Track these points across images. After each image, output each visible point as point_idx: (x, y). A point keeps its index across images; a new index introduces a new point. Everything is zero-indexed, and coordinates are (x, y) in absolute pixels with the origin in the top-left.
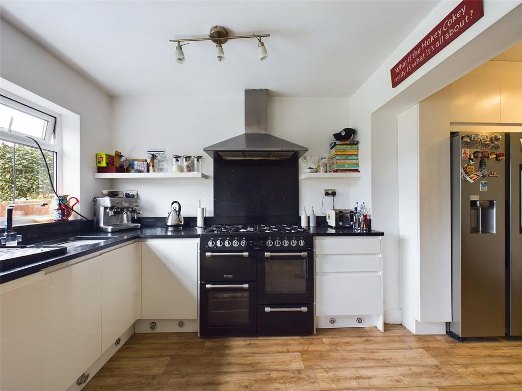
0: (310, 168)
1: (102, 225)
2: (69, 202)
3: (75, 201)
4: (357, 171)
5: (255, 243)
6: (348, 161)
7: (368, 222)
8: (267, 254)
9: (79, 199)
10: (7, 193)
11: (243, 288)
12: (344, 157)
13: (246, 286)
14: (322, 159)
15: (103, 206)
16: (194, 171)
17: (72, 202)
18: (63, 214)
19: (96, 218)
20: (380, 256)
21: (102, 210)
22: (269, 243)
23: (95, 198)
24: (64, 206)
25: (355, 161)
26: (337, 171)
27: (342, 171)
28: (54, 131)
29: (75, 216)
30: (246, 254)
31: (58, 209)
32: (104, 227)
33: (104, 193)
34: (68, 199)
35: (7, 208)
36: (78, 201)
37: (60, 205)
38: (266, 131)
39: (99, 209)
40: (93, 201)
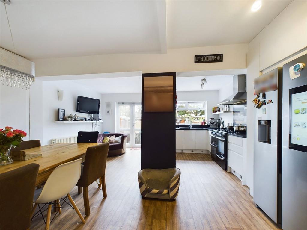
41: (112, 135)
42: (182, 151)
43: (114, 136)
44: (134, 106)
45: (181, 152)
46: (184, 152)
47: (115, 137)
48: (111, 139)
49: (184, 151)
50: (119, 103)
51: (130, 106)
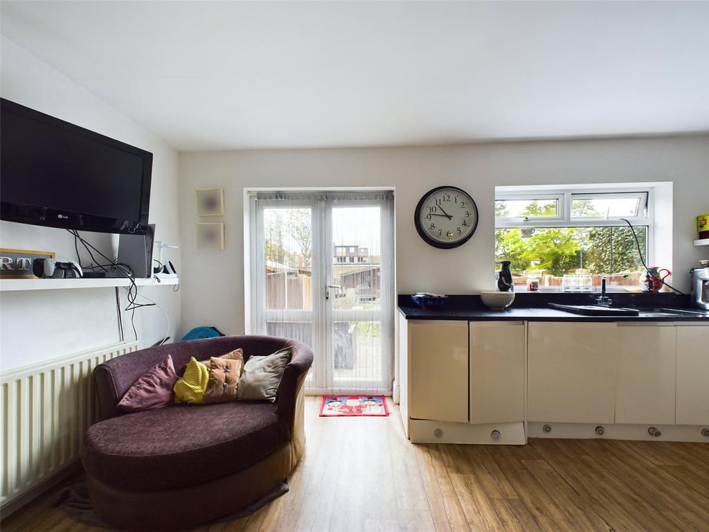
1: (700, 301)
2: (659, 274)
3: (666, 273)
9: (671, 270)
10: (619, 265)
15: (701, 279)
17: (662, 275)
18: (650, 286)
19: (693, 292)
21: (700, 283)
23: (693, 269)
24: (654, 278)
28: (646, 205)
29: (666, 289)
31: (646, 281)
32: (702, 303)
33: (703, 263)
34: (658, 271)
35: (602, 278)
36: (669, 273)
37: (648, 276)
39: (696, 283)
40: (691, 272)
41: (225, 346)
42: (599, 429)
43: (238, 352)
44: (331, 209)
45: (595, 436)
46: (609, 434)
47: (246, 359)
48: (219, 373)
49: (606, 430)
50: (261, 196)
51: (309, 210)
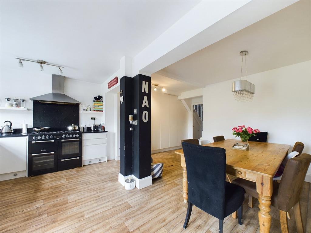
0: (83, 109)
4: (102, 111)
5: (57, 137)
6: (99, 108)
7: (104, 129)
8: (63, 140)
11: (51, 154)
12: (98, 106)
13: (53, 153)
14: (89, 106)
16: (20, 107)
20: (106, 139)
22: (64, 136)
25: (102, 108)
26: (95, 111)
27: (97, 111)
30: (53, 141)
38: (64, 93)
